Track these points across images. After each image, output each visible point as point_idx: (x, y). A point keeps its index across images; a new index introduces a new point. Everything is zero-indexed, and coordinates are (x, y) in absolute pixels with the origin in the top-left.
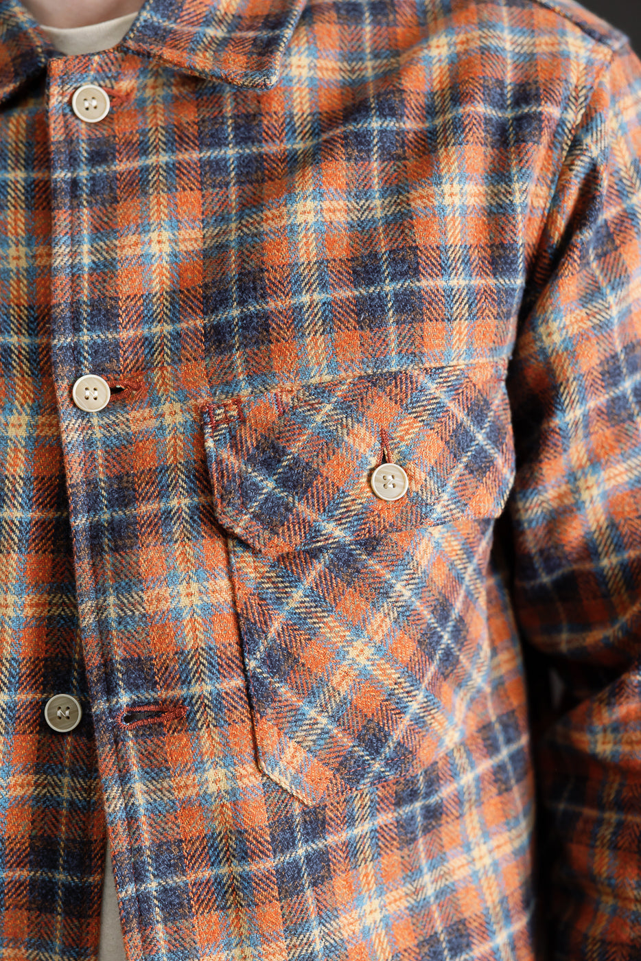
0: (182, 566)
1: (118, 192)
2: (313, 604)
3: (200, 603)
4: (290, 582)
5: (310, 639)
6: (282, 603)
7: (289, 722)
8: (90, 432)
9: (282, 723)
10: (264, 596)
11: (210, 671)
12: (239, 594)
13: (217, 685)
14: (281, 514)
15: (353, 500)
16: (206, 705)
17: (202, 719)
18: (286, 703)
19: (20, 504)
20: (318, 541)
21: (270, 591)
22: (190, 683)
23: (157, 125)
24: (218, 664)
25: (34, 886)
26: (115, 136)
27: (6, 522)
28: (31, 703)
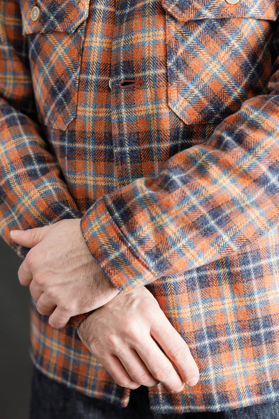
0: (147, 26)
2: (197, 44)
3: (152, 40)
4: (188, 34)
5: (194, 58)
6: (184, 42)
7: (182, 89)
9: (179, 89)
10: (178, 38)
11: (153, 66)
12: (168, 37)
13: (155, 71)
14: (187, 5)
15: (216, 2)
16: (150, 79)
17: (148, 85)
18: (182, 82)
19: (104, 4)
20: (200, 17)
21: (180, 37)
22: (145, 70)
24: (156, 63)
25: (106, 152)
27: (98, 10)
28: (104, 80)
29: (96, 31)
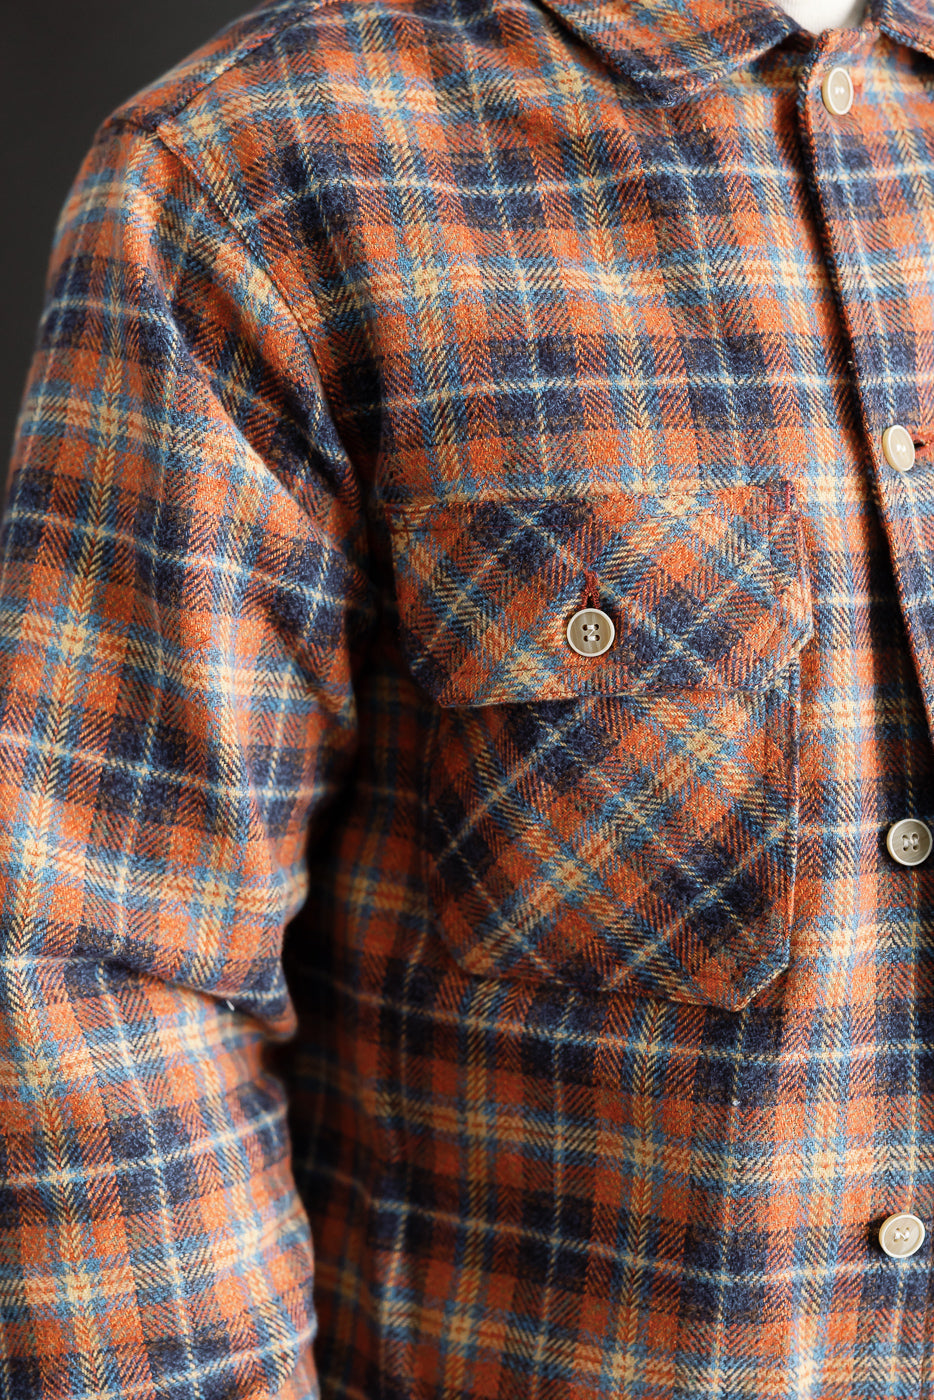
1: (881, 204)
8: (904, 495)
19: (847, 587)
23: (903, 128)
25: (882, 1064)
27: (837, 611)
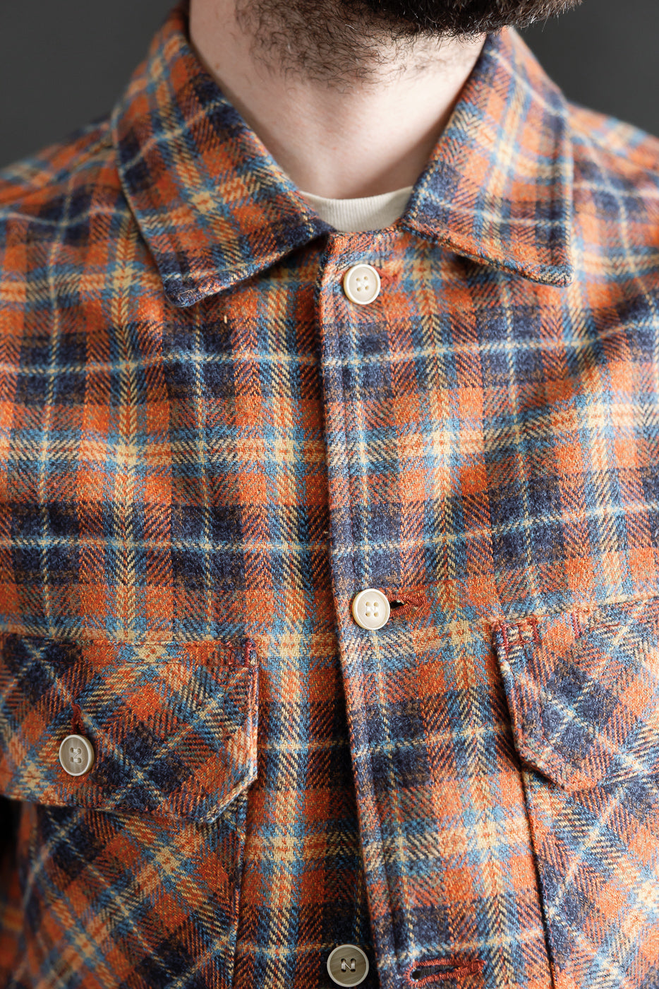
0: (478, 804)
1: (393, 385)
2: (609, 844)
3: (497, 844)
4: (587, 820)
5: (604, 882)
6: (578, 843)
7: (585, 975)
8: (369, 652)
9: (580, 976)
10: (561, 835)
11: (510, 920)
12: (537, 833)
13: (517, 936)
14: (583, 746)
15: (651, 730)
16: (505, 959)
17: (501, 975)
18: (583, 954)
19: (299, 735)
20: (619, 776)
21: (566, 829)
22: (488, 934)
23: (430, 313)
24: (518, 912)
26: (385, 323)
27: (284, 756)
28: (310, 954)
29: (281, 817)
